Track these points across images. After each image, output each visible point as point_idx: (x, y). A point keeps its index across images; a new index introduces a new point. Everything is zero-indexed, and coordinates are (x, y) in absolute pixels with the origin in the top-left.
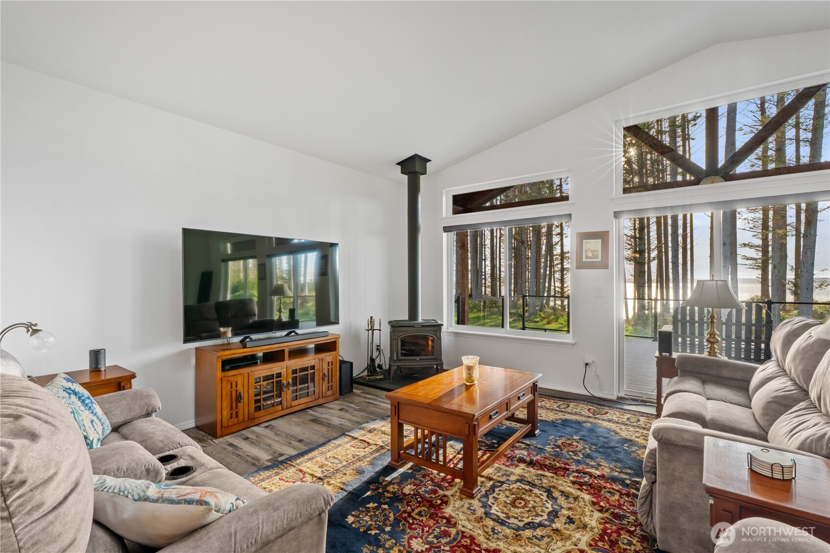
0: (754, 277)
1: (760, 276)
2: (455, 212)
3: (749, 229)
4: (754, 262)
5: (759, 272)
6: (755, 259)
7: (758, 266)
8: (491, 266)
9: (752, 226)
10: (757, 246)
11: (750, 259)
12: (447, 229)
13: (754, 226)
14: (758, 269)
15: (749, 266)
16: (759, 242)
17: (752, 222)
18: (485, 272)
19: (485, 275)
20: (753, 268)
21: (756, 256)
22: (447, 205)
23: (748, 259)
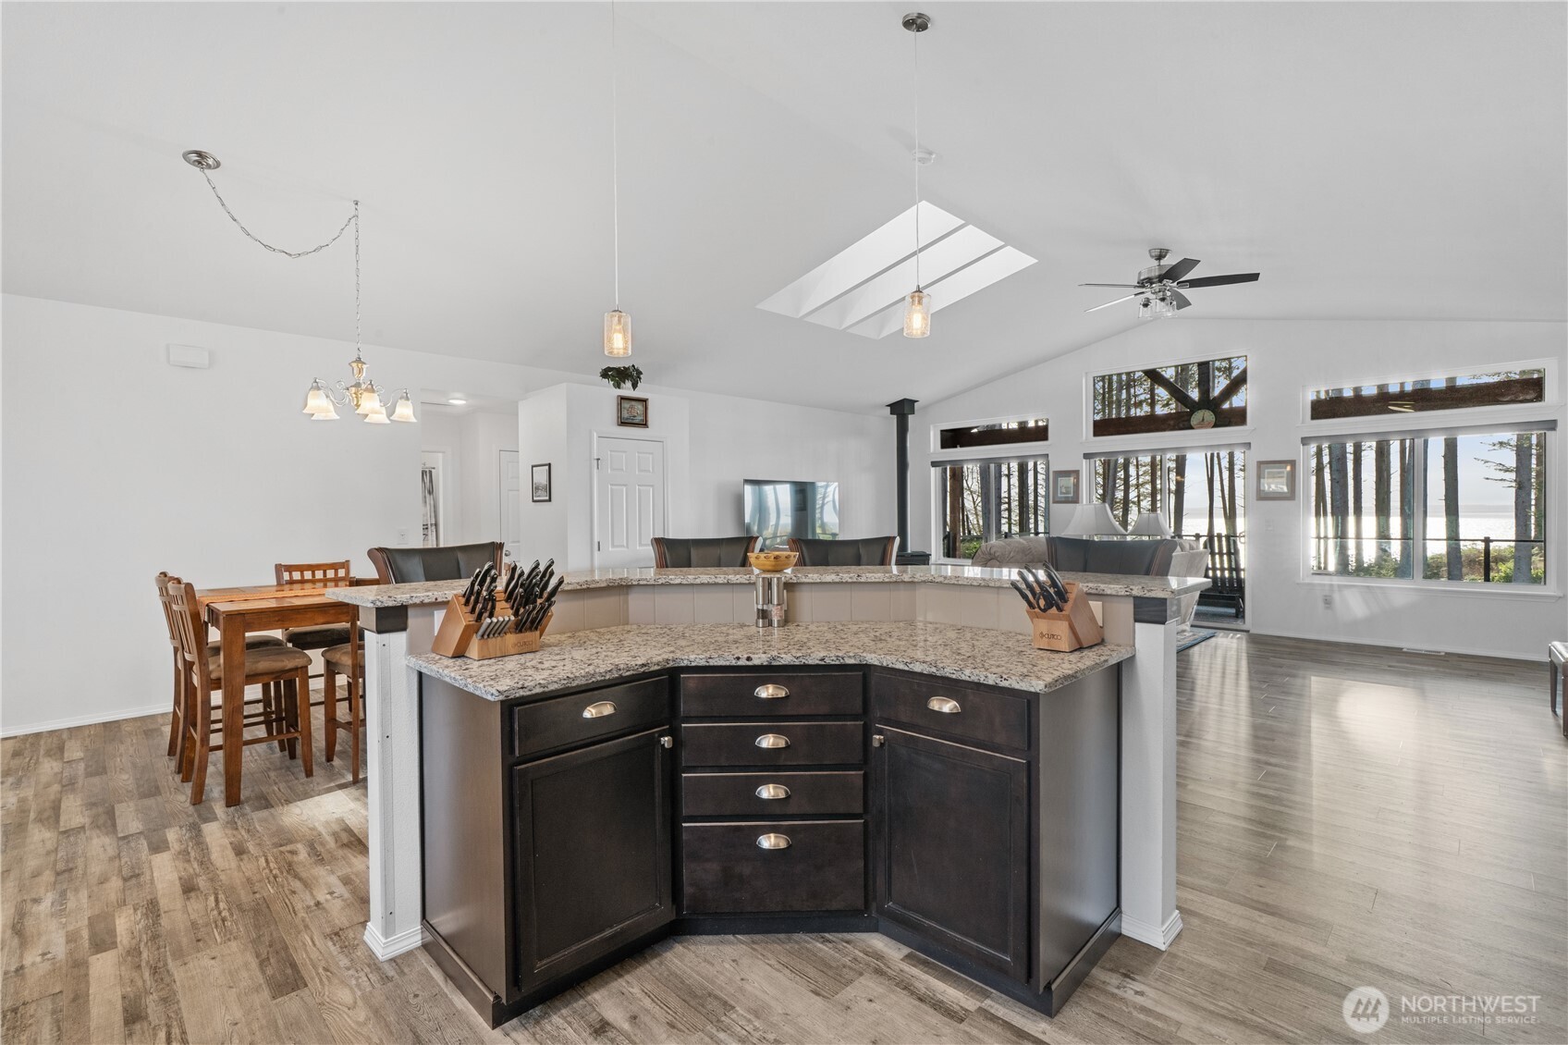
2: (944, 446)
8: (1019, 487)
12: (934, 464)
18: (1009, 498)
19: (1009, 503)
22: (934, 439)
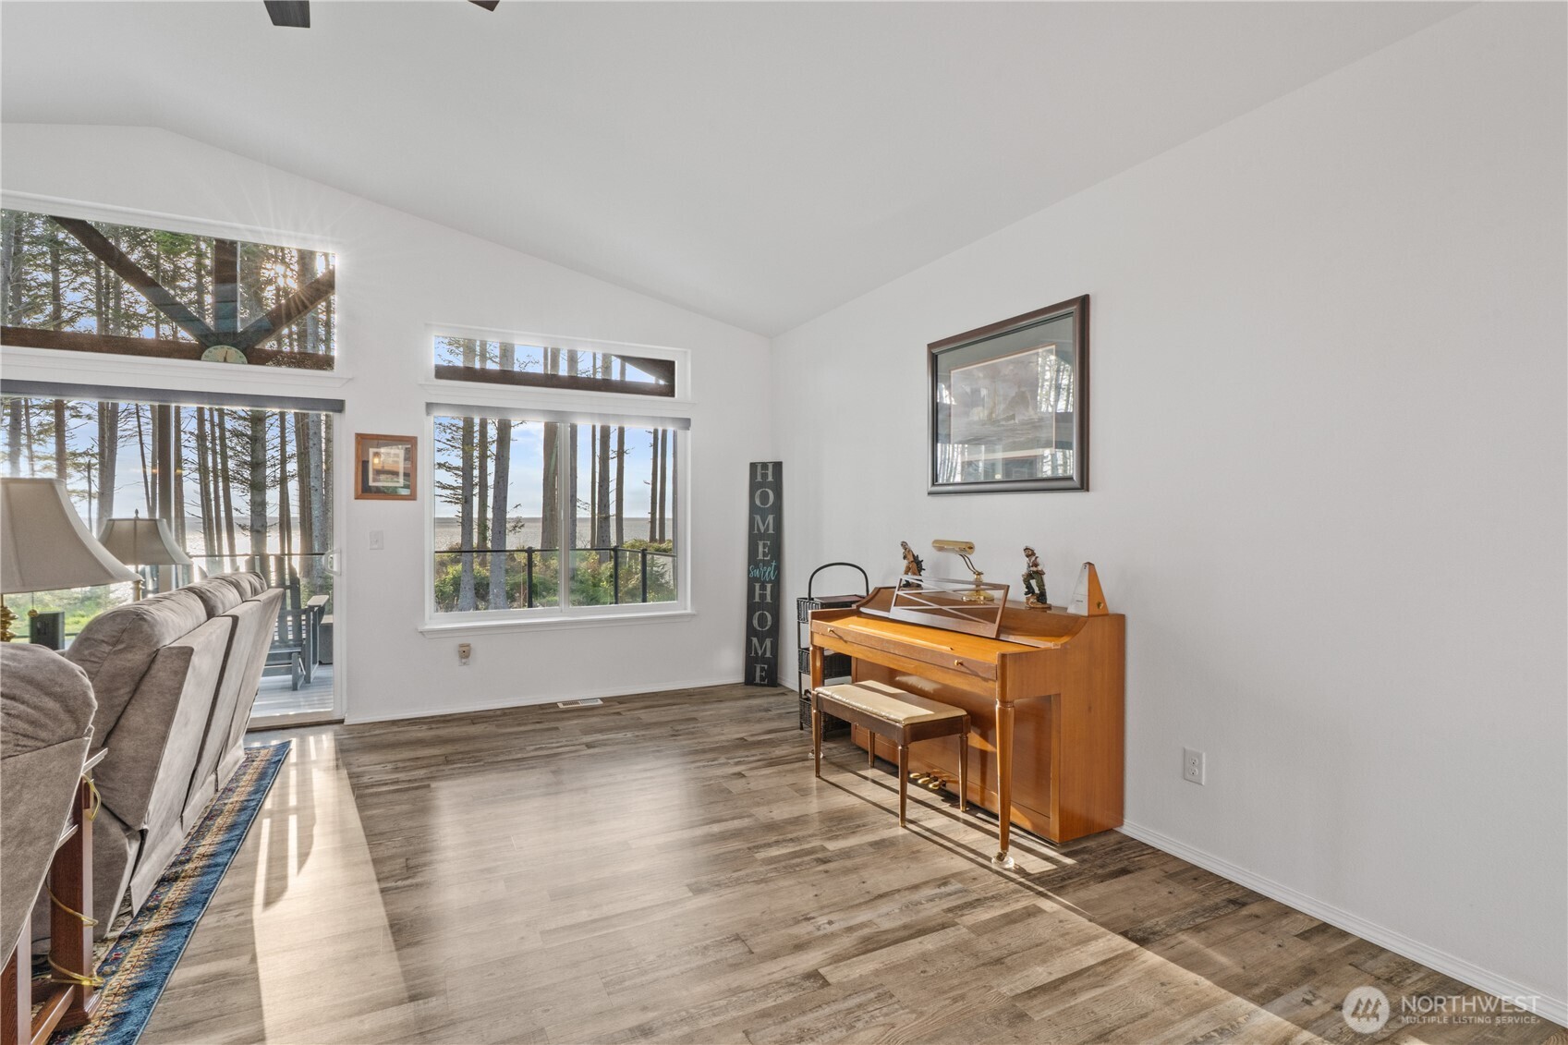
0: (453, 516)
1: (460, 515)
3: (445, 441)
4: (452, 492)
5: (459, 507)
6: (454, 488)
7: (457, 499)
9: (449, 437)
10: (457, 469)
11: (447, 488)
13: (453, 437)
14: (457, 503)
15: (444, 499)
16: (459, 463)
17: (450, 431)
20: (451, 502)
21: (455, 485)
23: (444, 487)
